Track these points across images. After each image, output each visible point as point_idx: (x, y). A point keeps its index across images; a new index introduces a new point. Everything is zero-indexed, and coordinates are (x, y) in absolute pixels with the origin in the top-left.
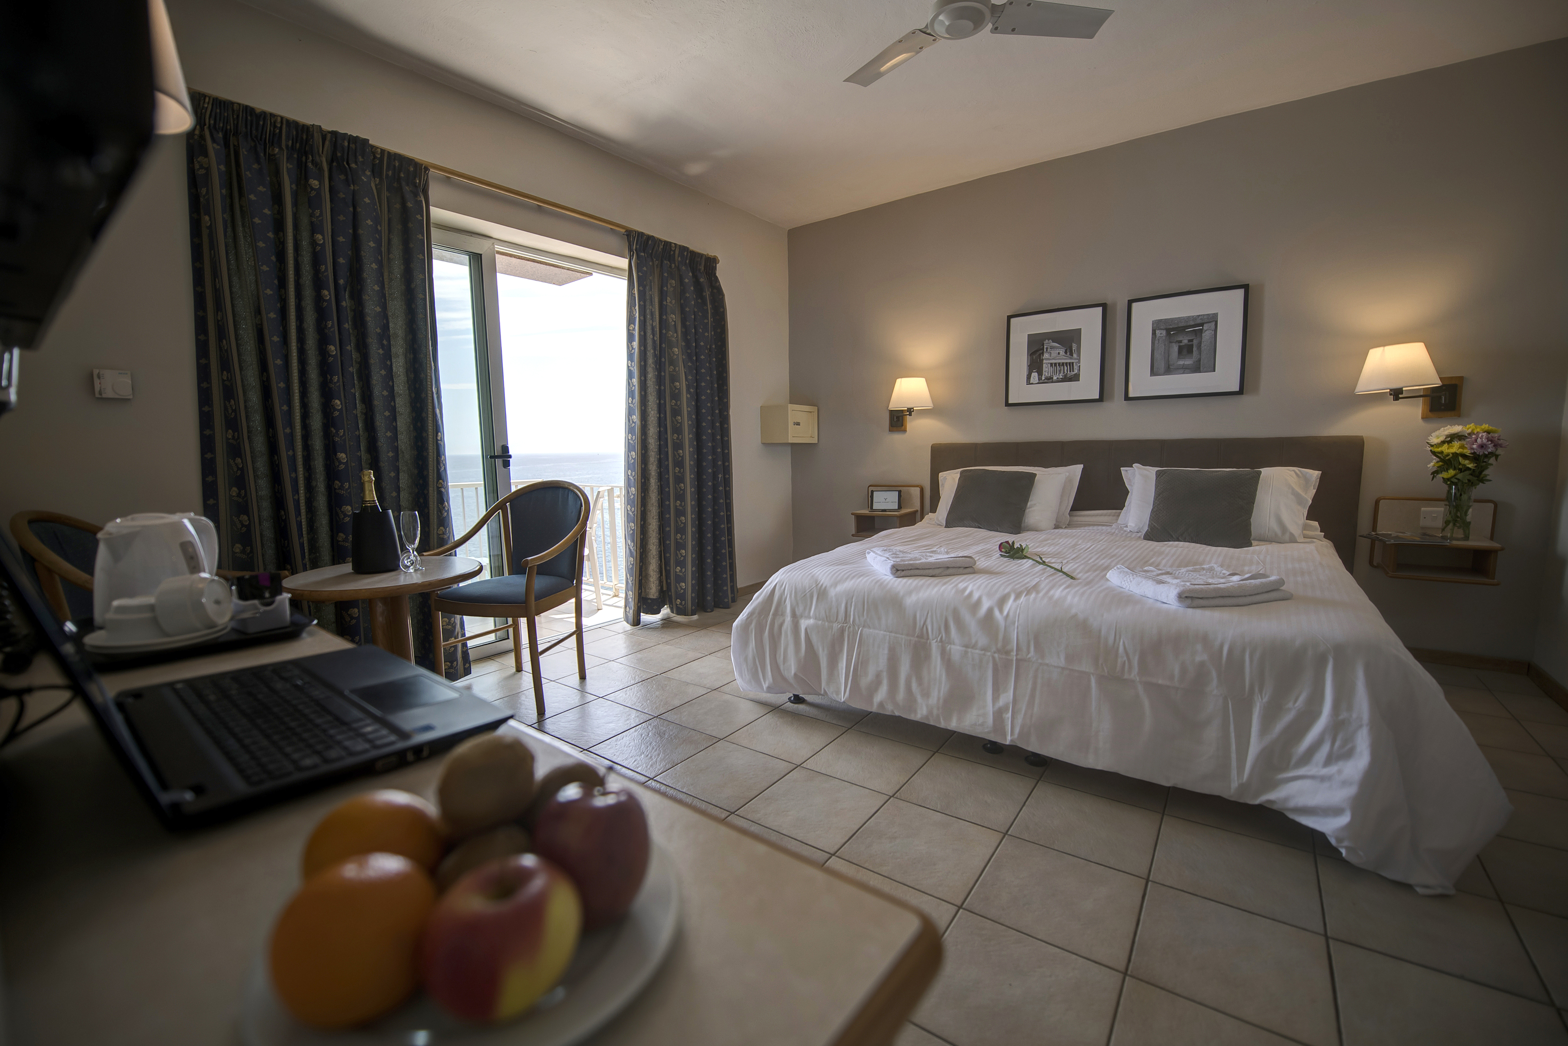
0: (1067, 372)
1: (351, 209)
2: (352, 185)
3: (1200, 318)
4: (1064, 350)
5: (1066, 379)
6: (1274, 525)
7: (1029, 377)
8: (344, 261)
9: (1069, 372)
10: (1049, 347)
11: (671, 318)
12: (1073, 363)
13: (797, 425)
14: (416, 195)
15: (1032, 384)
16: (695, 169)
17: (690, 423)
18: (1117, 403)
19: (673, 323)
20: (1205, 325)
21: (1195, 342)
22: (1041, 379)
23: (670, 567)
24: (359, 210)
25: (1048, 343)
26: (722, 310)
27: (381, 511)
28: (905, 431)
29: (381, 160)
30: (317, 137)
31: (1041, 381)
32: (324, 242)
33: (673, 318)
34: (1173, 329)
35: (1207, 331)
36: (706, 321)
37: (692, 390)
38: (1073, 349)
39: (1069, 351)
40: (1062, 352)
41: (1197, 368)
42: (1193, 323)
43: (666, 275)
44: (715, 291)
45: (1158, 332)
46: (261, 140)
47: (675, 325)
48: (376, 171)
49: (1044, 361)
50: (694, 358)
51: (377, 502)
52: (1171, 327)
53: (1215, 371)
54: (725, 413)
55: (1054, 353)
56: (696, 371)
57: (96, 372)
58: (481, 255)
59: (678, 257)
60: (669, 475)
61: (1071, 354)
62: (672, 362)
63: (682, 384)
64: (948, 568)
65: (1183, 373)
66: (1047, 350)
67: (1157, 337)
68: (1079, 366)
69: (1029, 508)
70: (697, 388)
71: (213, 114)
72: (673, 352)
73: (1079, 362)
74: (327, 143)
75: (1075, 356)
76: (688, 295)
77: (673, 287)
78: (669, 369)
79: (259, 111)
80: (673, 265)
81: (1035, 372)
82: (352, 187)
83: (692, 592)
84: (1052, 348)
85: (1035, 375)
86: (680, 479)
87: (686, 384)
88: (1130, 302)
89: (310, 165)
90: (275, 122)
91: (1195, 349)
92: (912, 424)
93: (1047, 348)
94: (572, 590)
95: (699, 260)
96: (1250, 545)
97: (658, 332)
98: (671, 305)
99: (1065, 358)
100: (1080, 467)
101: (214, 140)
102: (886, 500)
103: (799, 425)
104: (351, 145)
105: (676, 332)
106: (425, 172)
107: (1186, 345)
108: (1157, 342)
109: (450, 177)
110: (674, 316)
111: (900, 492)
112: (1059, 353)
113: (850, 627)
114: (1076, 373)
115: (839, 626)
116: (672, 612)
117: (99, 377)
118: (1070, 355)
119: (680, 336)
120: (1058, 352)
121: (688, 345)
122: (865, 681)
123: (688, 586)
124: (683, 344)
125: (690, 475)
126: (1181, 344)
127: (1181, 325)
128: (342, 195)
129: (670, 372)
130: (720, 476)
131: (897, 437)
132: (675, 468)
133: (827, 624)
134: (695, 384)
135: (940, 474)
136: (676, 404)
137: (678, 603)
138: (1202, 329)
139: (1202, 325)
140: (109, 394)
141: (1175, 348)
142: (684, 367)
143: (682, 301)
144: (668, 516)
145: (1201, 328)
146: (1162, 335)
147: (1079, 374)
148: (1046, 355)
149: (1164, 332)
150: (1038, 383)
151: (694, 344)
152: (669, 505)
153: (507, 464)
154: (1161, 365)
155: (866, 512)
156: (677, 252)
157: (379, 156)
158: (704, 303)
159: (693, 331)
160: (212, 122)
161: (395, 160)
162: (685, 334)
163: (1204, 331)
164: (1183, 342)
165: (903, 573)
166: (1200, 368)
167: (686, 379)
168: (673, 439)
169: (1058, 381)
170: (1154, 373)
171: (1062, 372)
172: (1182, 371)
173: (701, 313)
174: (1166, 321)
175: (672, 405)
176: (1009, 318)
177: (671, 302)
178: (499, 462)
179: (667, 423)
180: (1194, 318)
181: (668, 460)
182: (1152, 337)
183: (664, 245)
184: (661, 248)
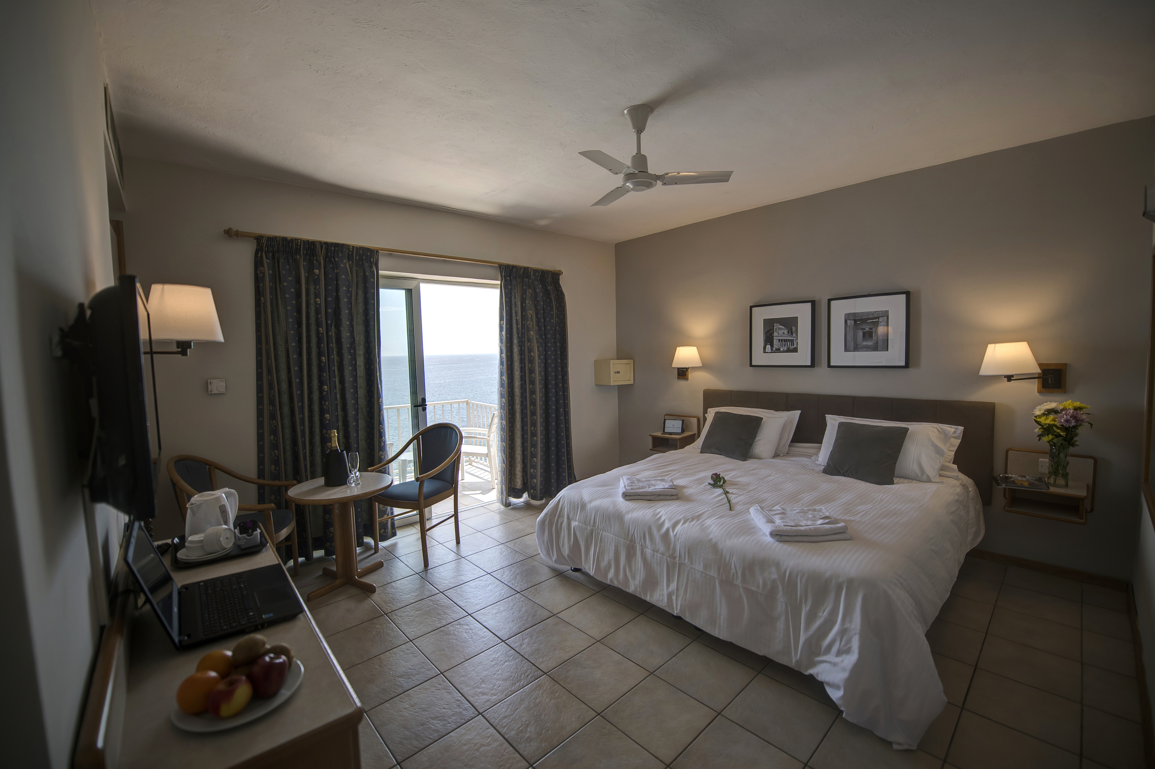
0: (790, 346)
1: (335, 282)
2: (336, 270)
3: (877, 313)
5: (788, 351)
6: (915, 468)
7: (765, 348)
8: (331, 311)
10: (777, 328)
11: (529, 313)
12: (793, 340)
13: (617, 373)
14: (371, 267)
15: (767, 352)
16: (543, 222)
17: (540, 378)
18: (822, 370)
19: (530, 316)
20: (880, 318)
21: (874, 329)
22: (773, 350)
23: (527, 469)
24: (339, 282)
25: (776, 326)
26: (563, 304)
27: (340, 451)
28: (687, 379)
29: (353, 251)
30: (318, 247)
31: (773, 351)
32: (320, 303)
33: (531, 313)
34: (859, 320)
36: (552, 313)
37: (542, 357)
38: (793, 330)
39: (791, 332)
40: (786, 332)
41: (875, 348)
42: (872, 317)
43: (525, 287)
44: (559, 293)
45: (848, 322)
46: (290, 253)
47: (531, 317)
48: (350, 258)
49: (775, 338)
50: (544, 337)
51: (338, 447)
52: (857, 318)
53: (888, 351)
54: (565, 369)
55: (781, 332)
56: (545, 345)
57: (209, 381)
58: (411, 289)
59: (533, 276)
60: (527, 410)
61: (792, 334)
62: (529, 340)
63: (536, 354)
64: (660, 495)
65: (867, 351)
66: (776, 330)
67: (848, 325)
68: (797, 342)
69: (757, 442)
70: (546, 355)
71: (267, 245)
72: (530, 334)
73: (797, 339)
74: (323, 249)
75: (794, 335)
76: (539, 299)
77: (531, 294)
78: (527, 344)
79: (290, 238)
80: (530, 281)
81: (768, 345)
82: (336, 271)
83: (541, 486)
84: (779, 329)
85: (768, 347)
86: (533, 413)
87: (538, 353)
88: (829, 301)
89: (315, 262)
90: (297, 243)
91: (874, 335)
92: (691, 375)
93: (776, 329)
94: (452, 490)
95: (547, 276)
96: (892, 483)
97: (520, 322)
98: (529, 305)
99: (788, 336)
100: (797, 413)
101: (267, 258)
102: (673, 426)
103: (619, 373)
104: (336, 248)
105: (532, 321)
106: (376, 254)
107: (868, 331)
108: (848, 328)
109: (391, 253)
110: (531, 312)
111: (683, 421)
112: (784, 333)
113: (596, 530)
114: (795, 347)
115: (591, 528)
116: (529, 497)
117: (210, 383)
119: (534, 324)
120: (783, 331)
121: (540, 329)
122: (604, 564)
123: (538, 481)
124: (537, 328)
125: (540, 411)
126: (864, 331)
127: (864, 317)
128: (330, 276)
129: (528, 346)
130: (561, 410)
131: (682, 383)
132: (531, 406)
133: (584, 526)
134: (544, 353)
135: (709, 409)
136: (531, 366)
137: (532, 492)
138: (878, 321)
139: (878, 318)
140: (215, 391)
141: (860, 334)
142: (537, 343)
143: (536, 303)
144: (526, 436)
145: (878, 320)
146: (851, 324)
147: (797, 348)
148: (775, 334)
149: (853, 322)
150: (771, 352)
151: (543, 329)
152: (527, 429)
153: (424, 409)
154: (851, 344)
155: (659, 434)
156: (532, 273)
157: (351, 250)
158: (551, 302)
159: (543, 320)
160: (266, 249)
161: (360, 250)
162: (538, 322)
163: (879, 322)
164: (866, 329)
165: (630, 498)
166: (878, 348)
167: (538, 350)
168: (530, 388)
169: (784, 352)
170: (846, 349)
171: (786, 345)
172: (866, 349)
173: (548, 308)
174: (854, 314)
175: (529, 367)
176: (751, 307)
177: (529, 303)
178: (420, 409)
179: (526, 378)
180: (873, 313)
181: (526, 401)
182: (845, 325)
183: (524, 269)
184: (522, 272)
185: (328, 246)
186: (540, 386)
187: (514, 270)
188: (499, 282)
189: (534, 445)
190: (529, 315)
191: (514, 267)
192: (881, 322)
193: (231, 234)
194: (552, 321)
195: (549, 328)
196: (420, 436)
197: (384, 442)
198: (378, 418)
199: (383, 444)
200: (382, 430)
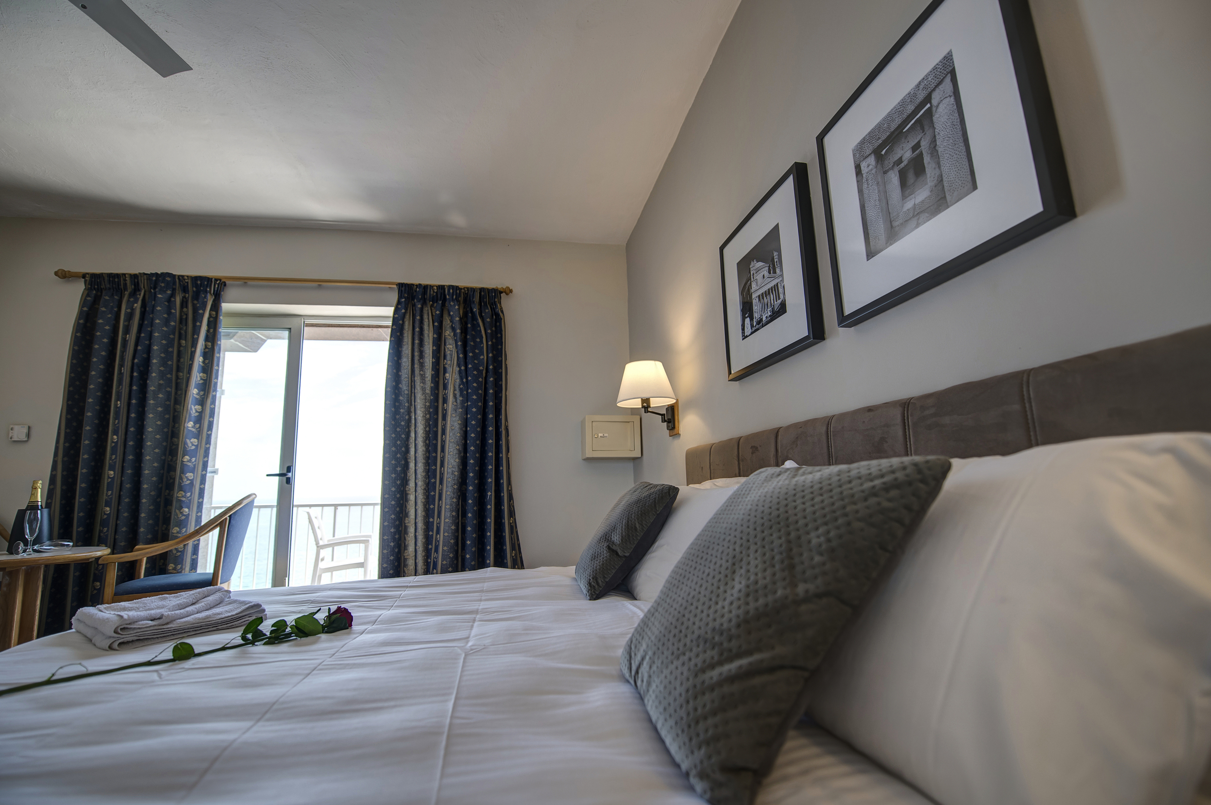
3: (921, 87)
4: (768, 269)
5: (774, 315)
7: (743, 328)
9: (775, 303)
12: (777, 284)
13: (601, 438)
15: (747, 337)
18: (831, 338)
20: (934, 95)
22: (754, 326)
25: (754, 267)
28: (678, 434)
29: (188, 282)
31: (753, 329)
34: (885, 144)
35: (941, 105)
37: (459, 410)
38: (775, 262)
39: (772, 267)
40: (767, 272)
41: (940, 202)
42: (913, 108)
45: (863, 165)
49: (754, 296)
52: (880, 141)
53: (978, 188)
55: (760, 277)
57: (11, 427)
58: (291, 329)
61: (775, 271)
63: (450, 405)
65: (918, 226)
66: (753, 278)
67: (864, 175)
68: (784, 287)
71: (90, 282)
72: (445, 377)
73: (783, 280)
75: (778, 271)
81: (747, 317)
84: (758, 270)
85: (747, 322)
87: (453, 404)
88: (821, 139)
91: (927, 159)
93: (753, 275)
99: (770, 279)
103: (605, 437)
107: (911, 161)
112: (764, 277)
114: (783, 300)
117: (12, 430)
119: (456, 362)
120: (763, 274)
124: (457, 368)
126: (903, 165)
127: (894, 126)
129: (443, 394)
131: (675, 443)
138: (930, 109)
139: (928, 99)
140: (15, 438)
141: (894, 181)
145: (928, 105)
146: (870, 167)
147: (786, 300)
148: (754, 286)
149: (872, 160)
150: (752, 333)
151: (464, 368)
153: (288, 481)
154: (879, 229)
160: (90, 286)
162: (458, 359)
163: (935, 109)
164: (903, 159)
166: (945, 197)
169: (766, 323)
170: (872, 250)
171: (769, 305)
172: (913, 222)
173: (478, 340)
174: (872, 135)
175: (442, 426)
176: (723, 248)
177: (449, 335)
178: (284, 479)
179: (437, 443)
180: (911, 96)
181: (435, 477)
182: (858, 181)
183: (437, 289)
184: (434, 292)
189: (436, 549)
190: (447, 350)
192: (937, 106)
193: (64, 275)
195: (472, 367)
197: (185, 515)
198: (179, 481)
199: (183, 517)
200: (184, 499)
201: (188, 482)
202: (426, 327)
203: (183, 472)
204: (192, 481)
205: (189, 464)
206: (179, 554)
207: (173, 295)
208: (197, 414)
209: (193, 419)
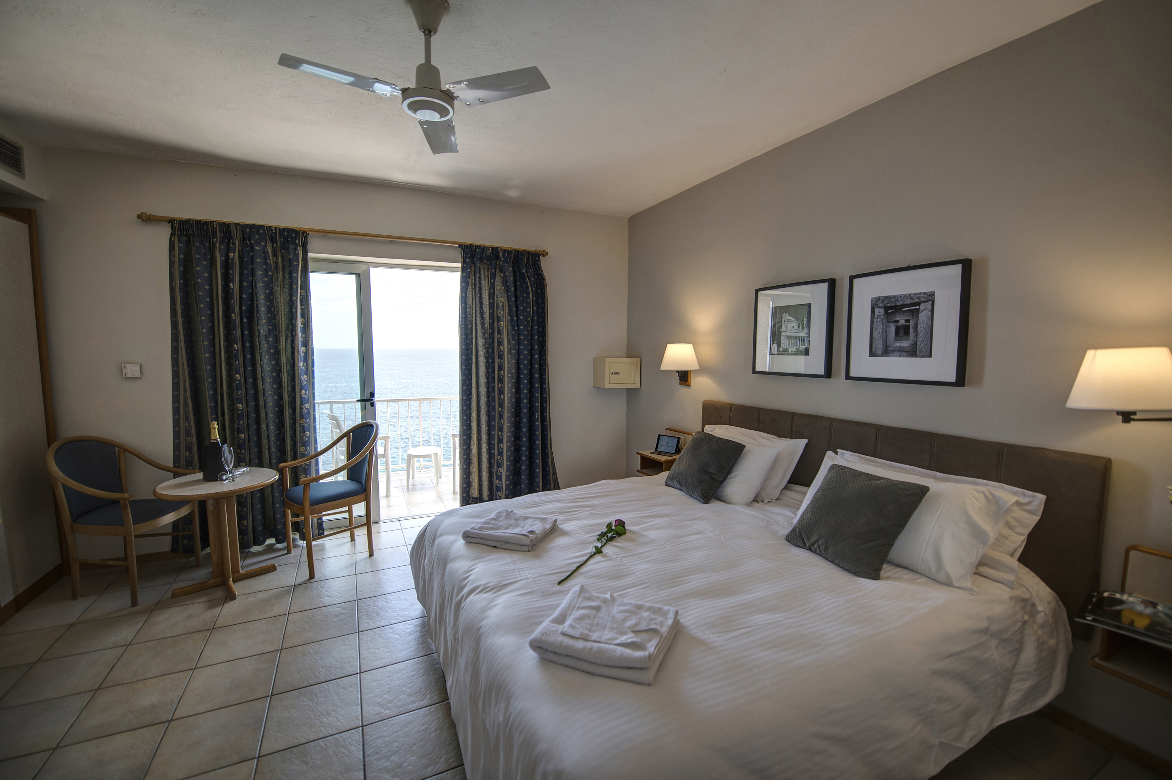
0: (800, 345)
1: (251, 266)
2: (251, 253)
3: (917, 296)
4: (797, 324)
5: (799, 353)
7: (771, 348)
8: (246, 296)
9: (801, 346)
10: (786, 321)
12: (804, 337)
13: (615, 374)
15: (773, 354)
18: (839, 381)
19: (501, 304)
20: (922, 305)
21: (912, 323)
22: (780, 351)
23: (493, 479)
25: (786, 317)
26: (544, 291)
28: (689, 386)
29: (275, 233)
30: (233, 229)
31: (779, 353)
33: (502, 300)
34: (891, 308)
35: (924, 311)
36: (529, 300)
37: (513, 352)
38: (805, 323)
39: (802, 326)
40: (796, 325)
41: (912, 352)
42: (910, 302)
44: (540, 277)
45: (876, 310)
46: (207, 236)
47: (503, 306)
48: (273, 239)
49: (783, 334)
50: (516, 328)
52: (889, 305)
53: (930, 356)
54: (545, 367)
55: (790, 326)
56: (517, 337)
57: (123, 365)
58: (360, 274)
59: (502, 257)
60: (495, 413)
63: (505, 348)
65: (900, 356)
66: (784, 323)
67: (876, 315)
68: (809, 341)
70: (518, 349)
71: (179, 229)
72: (500, 325)
73: (809, 337)
74: (239, 231)
75: (806, 330)
76: (509, 284)
77: (502, 278)
78: (496, 336)
79: (204, 221)
80: (499, 263)
81: (775, 344)
84: (788, 321)
85: (775, 346)
86: (501, 416)
87: (508, 347)
88: (852, 278)
89: (230, 245)
90: (214, 225)
91: (911, 330)
92: (693, 381)
93: (784, 321)
94: (364, 496)
95: (521, 257)
97: (487, 311)
98: (498, 291)
99: (798, 331)
100: (802, 443)
101: (179, 242)
102: (667, 444)
103: (619, 374)
104: (251, 230)
106: (306, 235)
107: (903, 325)
108: (875, 320)
109: (324, 234)
112: (793, 327)
114: (806, 348)
117: (125, 368)
118: (802, 329)
119: (507, 313)
120: (793, 325)
121: (512, 320)
124: (509, 318)
125: (507, 414)
126: (898, 324)
127: (898, 303)
128: (246, 259)
129: (498, 338)
130: (537, 414)
131: (684, 390)
134: (517, 347)
135: (706, 426)
138: (918, 310)
139: (918, 304)
140: (129, 376)
141: (892, 329)
142: (508, 335)
143: (506, 288)
144: (493, 442)
145: (918, 307)
146: (880, 314)
147: (809, 349)
148: (784, 328)
149: (882, 311)
150: (777, 354)
151: (515, 319)
152: (495, 434)
153: (373, 404)
154: (879, 346)
155: (650, 454)
156: (501, 254)
157: (273, 231)
158: (527, 287)
159: (514, 309)
160: (179, 233)
161: (284, 232)
162: (510, 311)
163: (920, 311)
164: (900, 322)
166: (916, 352)
167: (509, 343)
168: (498, 387)
169: (792, 354)
170: (872, 353)
171: (795, 345)
172: (899, 353)
173: (525, 295)
174: (884, 299)
175: (498, 363)
176: (757, 291)
177: (500, 289)
178: (368, 404)
179: (495, 376)
180: (911, 296)
181: (494, 402)
182: (871, 316)
183: (492, 250)
184: (489, 252)
185: (243, 227)
186: (509, 385)
187: (477, 251)
188: (459, 265)
189: (500, 453)
190: (499, 302)
191: (478, 247)
192: (922, 311)
193: (146, 219)
194: (529, 310)
195: (521, 318)
196: (351, 434)
197: (307, 437)
198: (300, 411)
199: (307, 439)
200: (305, 425)
201: (306, 411)
202: (483, 281)
203: (302, 403)
204: (308, 409)
205: (305, 396)
206: (307, 467)
207: (265, 246)
208: (304, 354)
209: (302, 359)
